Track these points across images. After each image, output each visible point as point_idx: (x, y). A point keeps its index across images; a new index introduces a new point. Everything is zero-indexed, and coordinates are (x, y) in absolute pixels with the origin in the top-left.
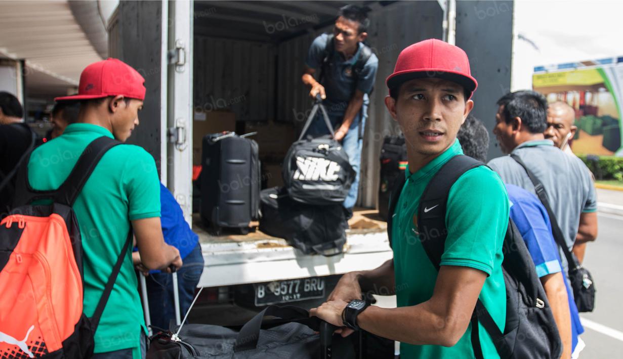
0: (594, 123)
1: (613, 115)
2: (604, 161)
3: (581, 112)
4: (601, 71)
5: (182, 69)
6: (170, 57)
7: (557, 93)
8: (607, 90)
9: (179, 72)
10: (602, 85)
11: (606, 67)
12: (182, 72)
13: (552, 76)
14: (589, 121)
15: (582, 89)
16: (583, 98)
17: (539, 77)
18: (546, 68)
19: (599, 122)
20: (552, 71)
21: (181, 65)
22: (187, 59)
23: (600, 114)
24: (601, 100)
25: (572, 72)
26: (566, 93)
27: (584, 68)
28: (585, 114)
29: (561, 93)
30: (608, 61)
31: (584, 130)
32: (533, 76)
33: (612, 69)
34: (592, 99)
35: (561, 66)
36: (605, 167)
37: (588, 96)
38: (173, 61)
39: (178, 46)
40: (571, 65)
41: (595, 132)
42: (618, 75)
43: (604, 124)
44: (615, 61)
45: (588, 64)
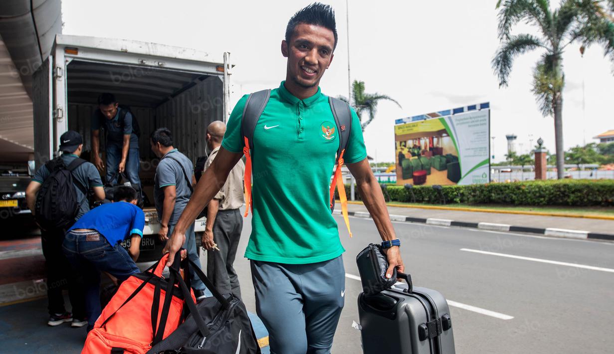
0: (441, 161)
1: (454, 154)
2: (446, 189)
3: (431, 152)
4: (442, 121)
5: (61, 120)
6: (54, 114)
7: (413, 139)
8: (448, 135)
9: (60, 122)
10: (444, 131)
11: (445, 117)
12: (62, 122)
13: (408, 126)
14: (437, 158)
15: (431, 135)
16: (432, 142)
17: (400, 128)
18: (404, 120)
19: (444, 160)
20: (409, 122)
21: (60, 118)
22: (64, 115)
23: (444, 154)
24: (445, 143)
25: (423, 122)
26: (419, 139)
27: (431, 119)
28: (434, 154)
29: (416, 139)
30: (447, 112)
31: (434, 167)
32: (395, 127)
33: (450, 118)
34: (438, 142)
35: (414, 118)
36: (446, 194)
37: (435, 140)
38: (56, 116)
39: (58, 108)
40: (421, 117)
41: (442, 168)
42: (455, 123)
43: (448, 162)
44: (452, 112)
45: (433, 115)
